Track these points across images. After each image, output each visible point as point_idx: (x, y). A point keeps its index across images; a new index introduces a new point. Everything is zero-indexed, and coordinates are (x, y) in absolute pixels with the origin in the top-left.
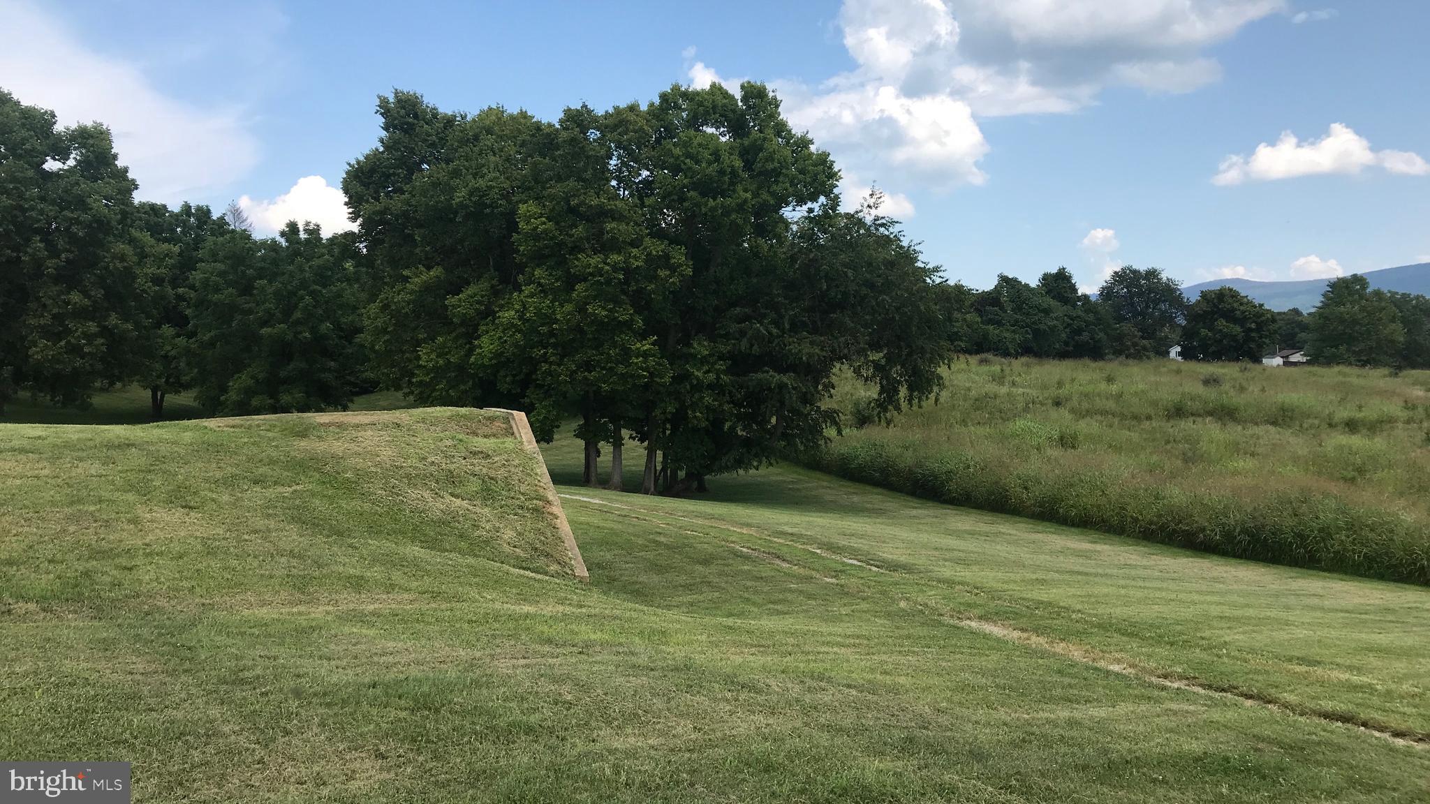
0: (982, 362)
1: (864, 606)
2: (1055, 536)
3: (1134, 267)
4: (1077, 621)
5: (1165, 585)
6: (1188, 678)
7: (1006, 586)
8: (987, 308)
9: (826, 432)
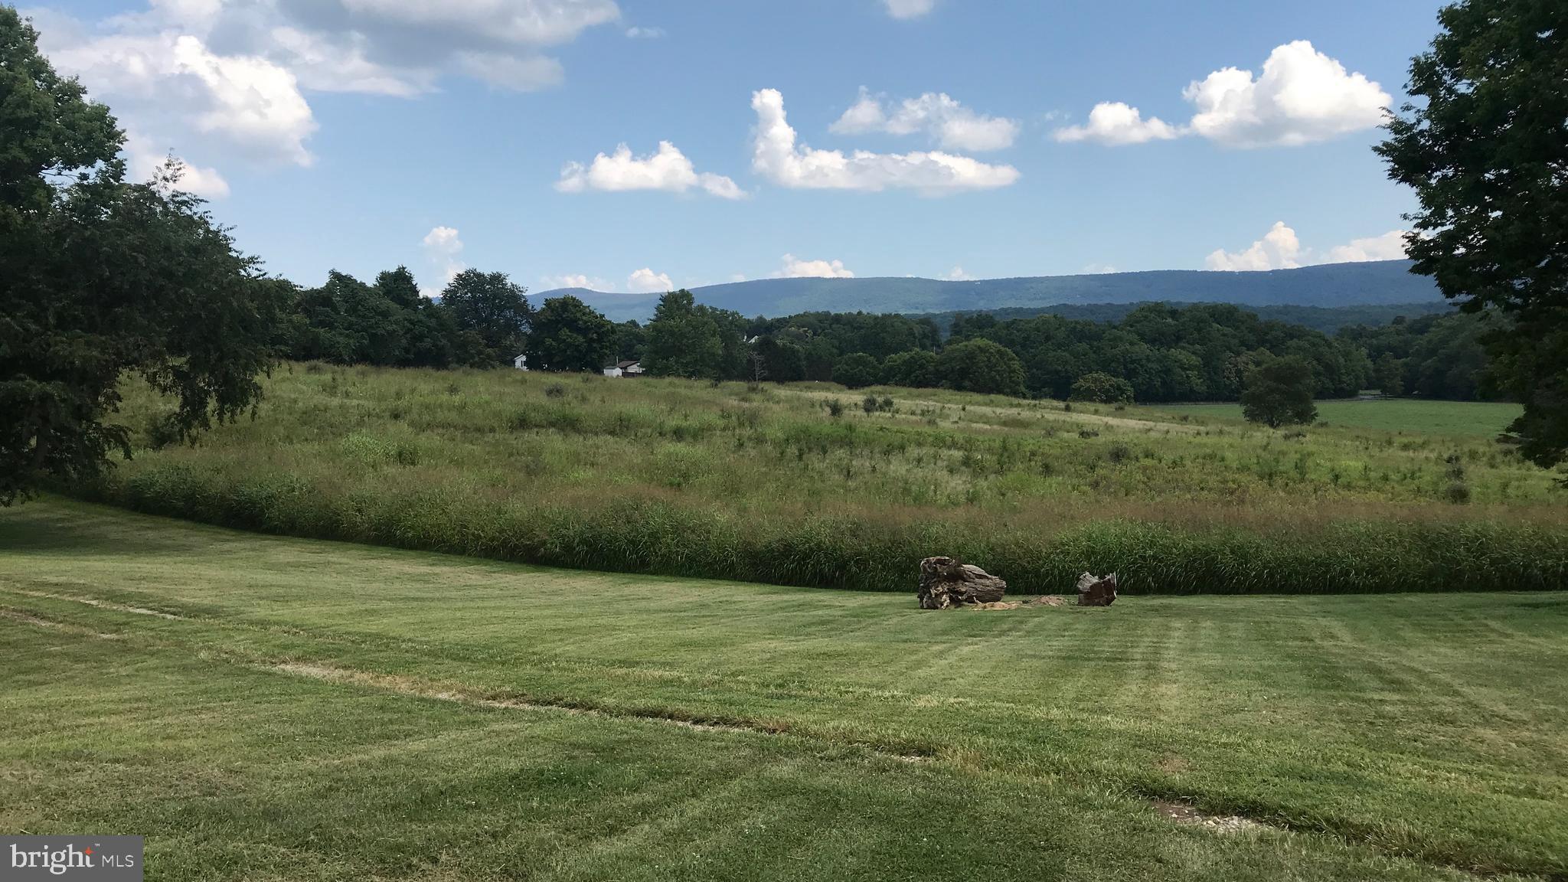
0: (310, 369)
1: (153, 662)
2: (390, 561)
3: (478, 271)
4: (407, 651)
5: (504, 603)
6: (516, 697)
7: (330, 621)
8: (317, 308)
9: (109, 455)
